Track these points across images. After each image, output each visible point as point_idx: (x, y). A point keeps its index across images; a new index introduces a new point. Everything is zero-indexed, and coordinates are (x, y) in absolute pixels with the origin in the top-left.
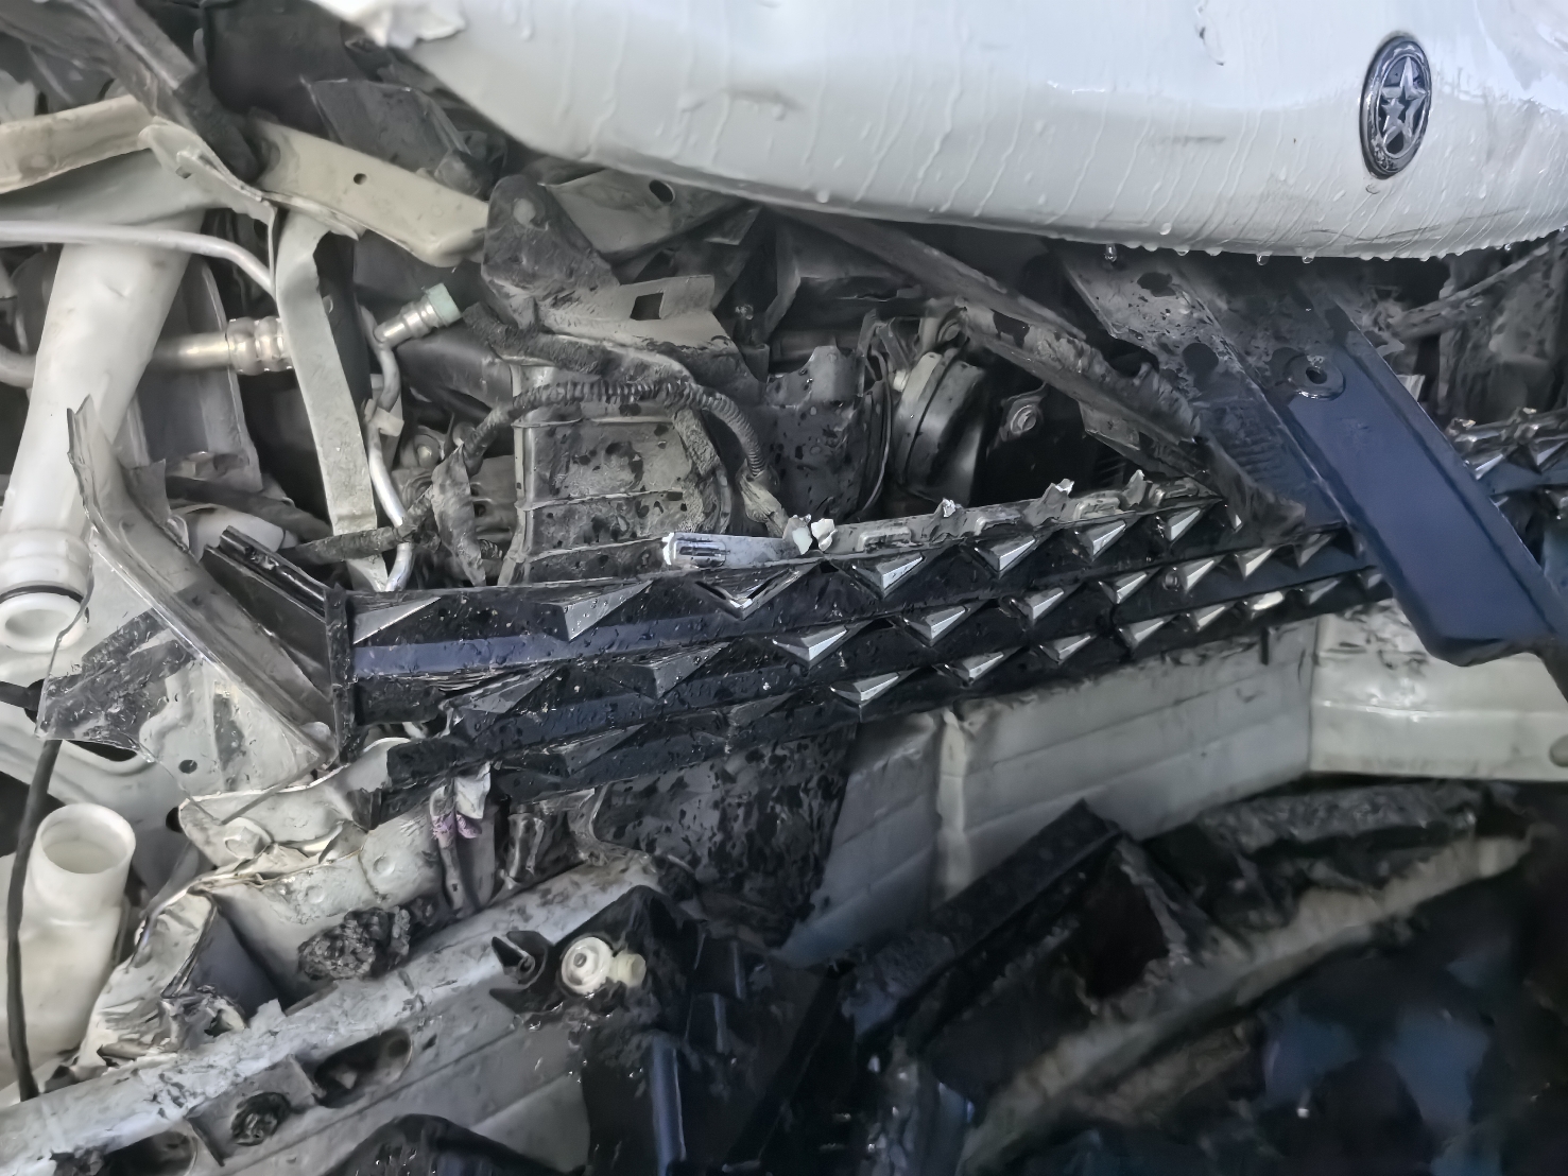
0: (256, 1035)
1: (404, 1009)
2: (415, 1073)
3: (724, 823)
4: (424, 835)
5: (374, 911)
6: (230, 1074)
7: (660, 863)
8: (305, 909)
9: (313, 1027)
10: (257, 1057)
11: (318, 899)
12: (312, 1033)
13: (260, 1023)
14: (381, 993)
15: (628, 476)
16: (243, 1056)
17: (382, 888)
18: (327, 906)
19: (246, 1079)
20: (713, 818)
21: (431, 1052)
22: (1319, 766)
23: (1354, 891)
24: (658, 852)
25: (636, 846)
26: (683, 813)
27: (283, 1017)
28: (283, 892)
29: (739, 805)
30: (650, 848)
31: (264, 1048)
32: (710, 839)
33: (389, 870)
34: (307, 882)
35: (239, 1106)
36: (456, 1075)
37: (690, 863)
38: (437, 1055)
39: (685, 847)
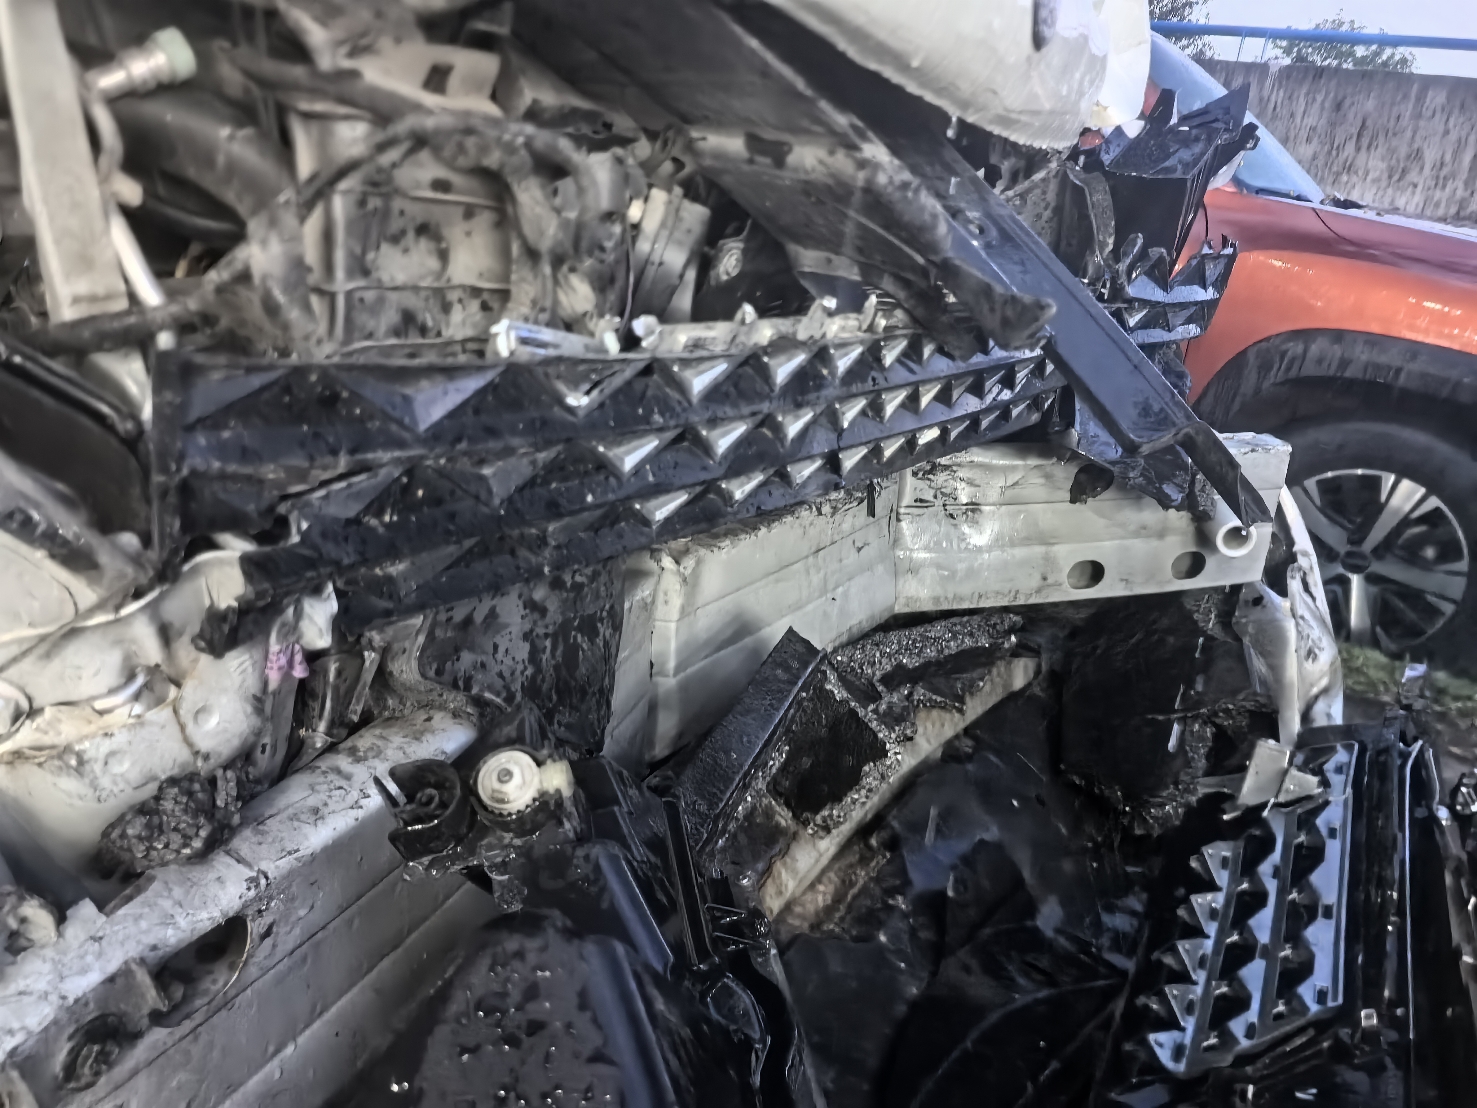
0: (75, 944)
1: (249, 889)
2: (253, 971)
3: (534, 656)
4: (257, 674)
5: (192, 777)
6: (54, 998)
7: (479, 702)
8: (105, 782)
9: (144, 924)
10: (84, 971)
11: (123, 767)
12: (147, 932)
13: (75, 930)
14: (212, 875)
15: (433, 263)
16: (66, 972)
17: (204, 744)
18: (135, 776)
19: (77, 1001)
20: (523, 651)
21: (268, 941)
24: (475, 691)
25: (455, 686)
26: (496, 647)
27: (103, 918)
28: (73, 762)
29: (546, 635)
30: (468, 688)
31: (89, 958)
32: (522, 673)
33: (212, 722)
34: (106, 746)
35: (70, 1038)
36: (290, 969)
37: (505, 700)
38: (274, 946)
39: (499, 682)
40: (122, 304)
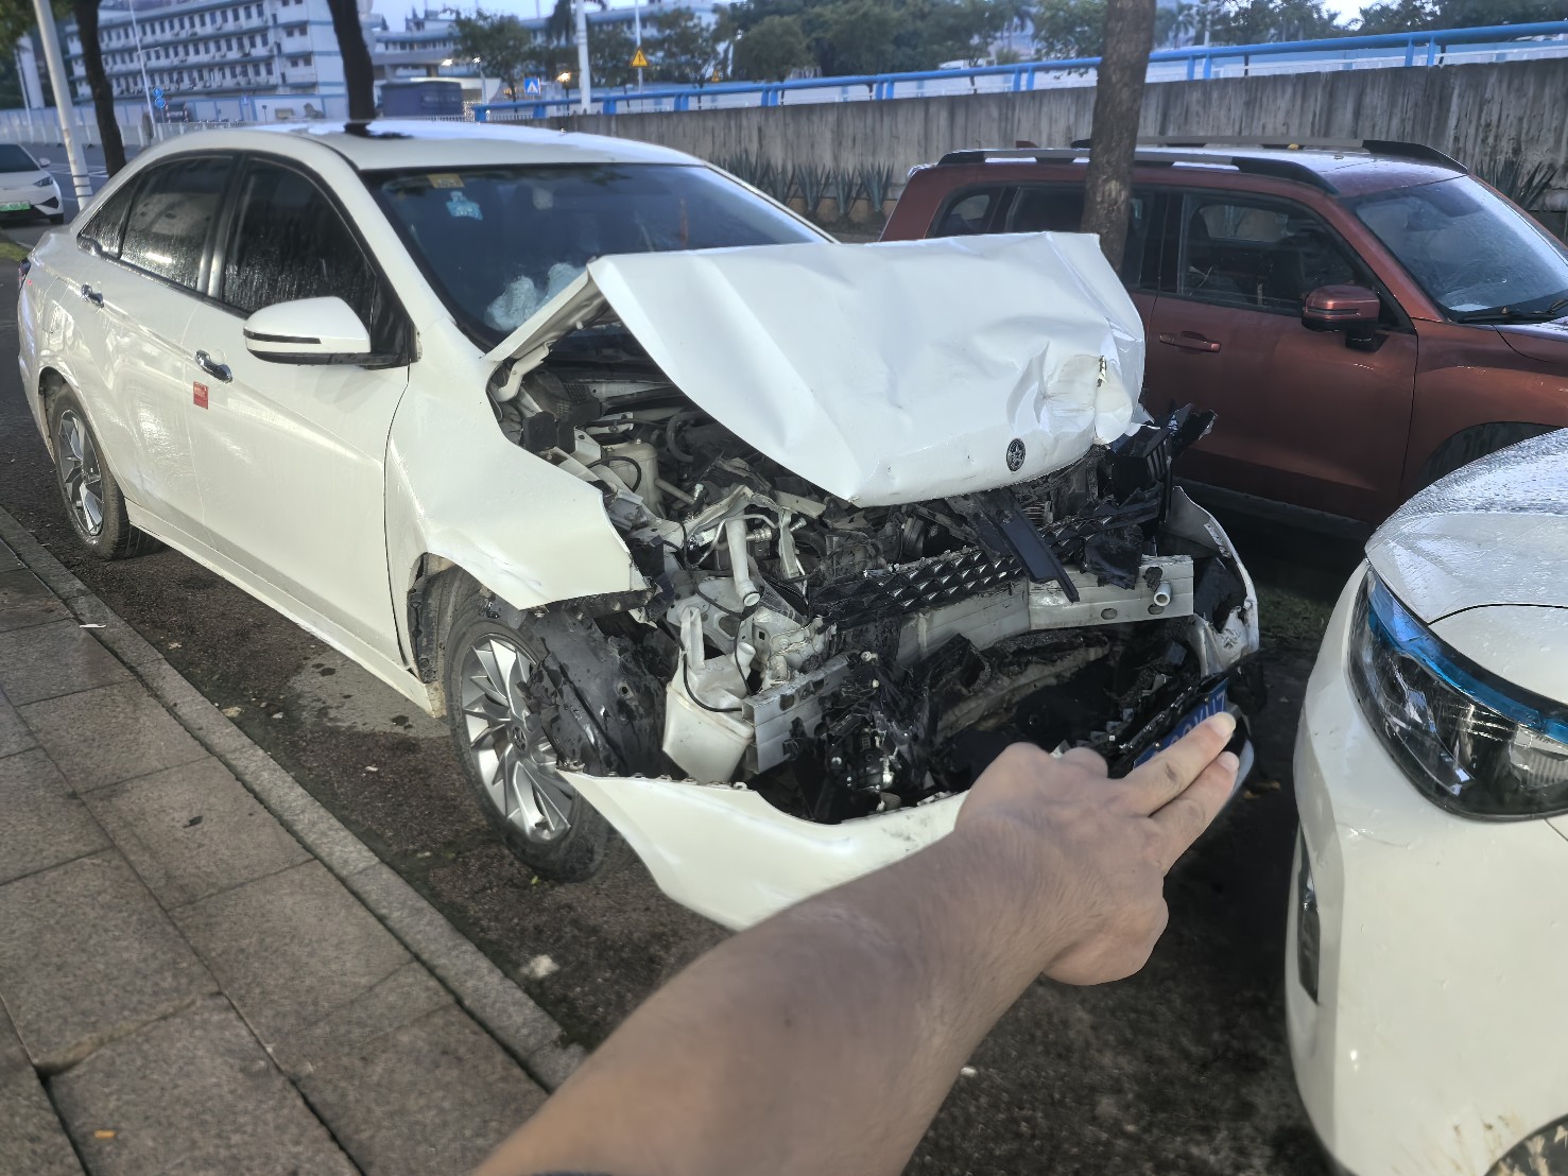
1: (823, 675)
4: (825, 638)
5: (816, 655)
8: (802, 655)
11: (804, 653)
17: (818, 649)
18: (806, 655)
22: (1034, 628)
23: (1046, 664)
28: (798, 652)
33: (817, 646)
40: (798, 575)
